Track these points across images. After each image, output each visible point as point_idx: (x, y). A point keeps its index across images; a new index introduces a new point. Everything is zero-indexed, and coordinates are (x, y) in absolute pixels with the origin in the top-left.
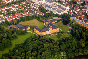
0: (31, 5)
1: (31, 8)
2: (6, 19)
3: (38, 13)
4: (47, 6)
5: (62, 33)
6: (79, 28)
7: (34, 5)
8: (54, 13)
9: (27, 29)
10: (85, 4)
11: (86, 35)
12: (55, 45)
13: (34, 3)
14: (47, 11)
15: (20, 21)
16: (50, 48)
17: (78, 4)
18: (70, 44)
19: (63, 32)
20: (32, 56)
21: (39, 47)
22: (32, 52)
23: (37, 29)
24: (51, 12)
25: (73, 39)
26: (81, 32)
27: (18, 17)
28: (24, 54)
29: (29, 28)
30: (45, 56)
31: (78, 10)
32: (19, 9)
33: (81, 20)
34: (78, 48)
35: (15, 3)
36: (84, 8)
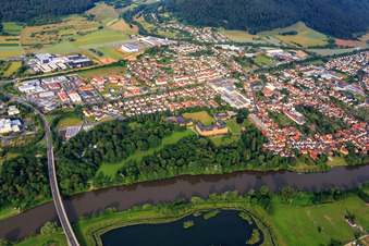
0: (208, 92)
1: (205, 96)
2: (169, 107)
3: (212, 103)
5: (230, 135)
6: (252, 131)
7: (212, 92)
8: (231, 106)
9: (188, 124)
10: (274, 98)
11: (256, 143)
12: (211, 154)
13: (212, 89)
14: (223, 101)
15: (185, 112)
17: (265, 97)
23: (199, 126)
24: (228, 104)
26: (252, 137)
27: (184, 106)
31: (262, 105)
32: (190, 96)
33: (260, 120)
34: (240, 161)
35: (189, 87)
36: (270, 103)
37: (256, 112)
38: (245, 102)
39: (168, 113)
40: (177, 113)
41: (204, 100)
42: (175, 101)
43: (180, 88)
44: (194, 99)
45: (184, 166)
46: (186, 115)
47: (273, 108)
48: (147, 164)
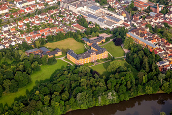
0: (65, 15)
1: (65, 20)
2: (24, 39)
3: (76, 28)
4: (90, 15)
5: (112, 60)
6: (138, 51)
7: (71, 14)
8: (101, 27)
9: (56, 55)
10: (151, 11)
11: (149, 63)
12: (99, 82)
13: (69, 11)
14: (90, 23)
15: (47, 42)
16: (92, 86)
17: (140, 11)
18: (123, 78)
19: (114, 58)
20: (61, 99)
21: (73, 85)
22: (61, 93)
23: (72, 54)
24: (96, 25)
25: (129, 69)
26: (141, 57)
27: (43, 35)
28: (47, 98)
29: (60, 53)
30: (82, 100)
31: (139, 21)
32: (46, 23)
33: (143, 38)
34: (136, 85)
35: (40, 12)
36: (149, 16)
37: (134, 29)
38: (118, 20)
39: (25, 46)
40: (38, 44)
41: (65, 25)
42: (29, 31)
43: (29, 15)
44: (52, 26)
45: (72, 100)
46: (49, 45)
47: (154, 22)
48: (26, 105)
